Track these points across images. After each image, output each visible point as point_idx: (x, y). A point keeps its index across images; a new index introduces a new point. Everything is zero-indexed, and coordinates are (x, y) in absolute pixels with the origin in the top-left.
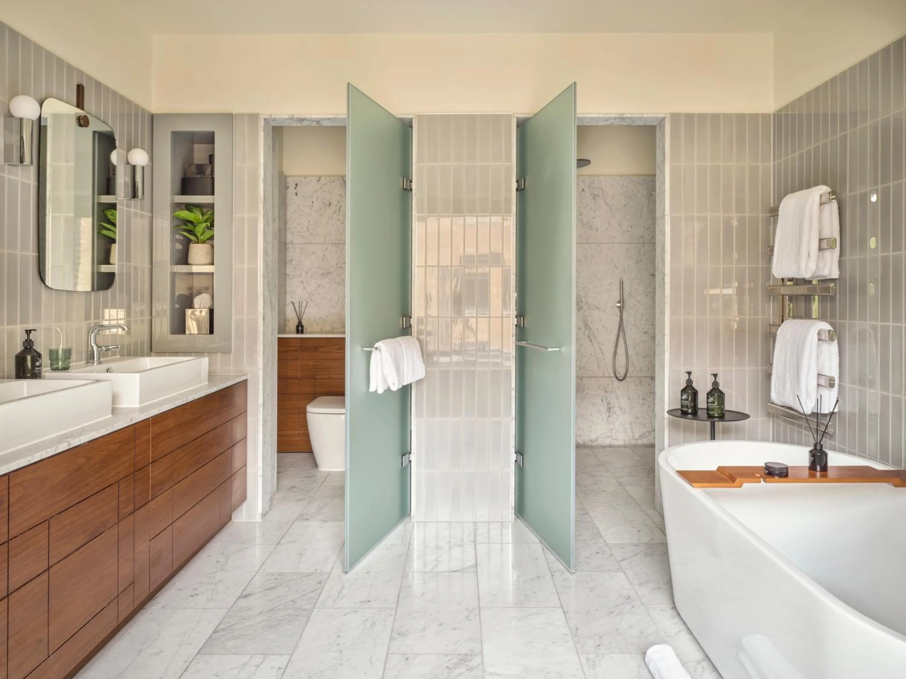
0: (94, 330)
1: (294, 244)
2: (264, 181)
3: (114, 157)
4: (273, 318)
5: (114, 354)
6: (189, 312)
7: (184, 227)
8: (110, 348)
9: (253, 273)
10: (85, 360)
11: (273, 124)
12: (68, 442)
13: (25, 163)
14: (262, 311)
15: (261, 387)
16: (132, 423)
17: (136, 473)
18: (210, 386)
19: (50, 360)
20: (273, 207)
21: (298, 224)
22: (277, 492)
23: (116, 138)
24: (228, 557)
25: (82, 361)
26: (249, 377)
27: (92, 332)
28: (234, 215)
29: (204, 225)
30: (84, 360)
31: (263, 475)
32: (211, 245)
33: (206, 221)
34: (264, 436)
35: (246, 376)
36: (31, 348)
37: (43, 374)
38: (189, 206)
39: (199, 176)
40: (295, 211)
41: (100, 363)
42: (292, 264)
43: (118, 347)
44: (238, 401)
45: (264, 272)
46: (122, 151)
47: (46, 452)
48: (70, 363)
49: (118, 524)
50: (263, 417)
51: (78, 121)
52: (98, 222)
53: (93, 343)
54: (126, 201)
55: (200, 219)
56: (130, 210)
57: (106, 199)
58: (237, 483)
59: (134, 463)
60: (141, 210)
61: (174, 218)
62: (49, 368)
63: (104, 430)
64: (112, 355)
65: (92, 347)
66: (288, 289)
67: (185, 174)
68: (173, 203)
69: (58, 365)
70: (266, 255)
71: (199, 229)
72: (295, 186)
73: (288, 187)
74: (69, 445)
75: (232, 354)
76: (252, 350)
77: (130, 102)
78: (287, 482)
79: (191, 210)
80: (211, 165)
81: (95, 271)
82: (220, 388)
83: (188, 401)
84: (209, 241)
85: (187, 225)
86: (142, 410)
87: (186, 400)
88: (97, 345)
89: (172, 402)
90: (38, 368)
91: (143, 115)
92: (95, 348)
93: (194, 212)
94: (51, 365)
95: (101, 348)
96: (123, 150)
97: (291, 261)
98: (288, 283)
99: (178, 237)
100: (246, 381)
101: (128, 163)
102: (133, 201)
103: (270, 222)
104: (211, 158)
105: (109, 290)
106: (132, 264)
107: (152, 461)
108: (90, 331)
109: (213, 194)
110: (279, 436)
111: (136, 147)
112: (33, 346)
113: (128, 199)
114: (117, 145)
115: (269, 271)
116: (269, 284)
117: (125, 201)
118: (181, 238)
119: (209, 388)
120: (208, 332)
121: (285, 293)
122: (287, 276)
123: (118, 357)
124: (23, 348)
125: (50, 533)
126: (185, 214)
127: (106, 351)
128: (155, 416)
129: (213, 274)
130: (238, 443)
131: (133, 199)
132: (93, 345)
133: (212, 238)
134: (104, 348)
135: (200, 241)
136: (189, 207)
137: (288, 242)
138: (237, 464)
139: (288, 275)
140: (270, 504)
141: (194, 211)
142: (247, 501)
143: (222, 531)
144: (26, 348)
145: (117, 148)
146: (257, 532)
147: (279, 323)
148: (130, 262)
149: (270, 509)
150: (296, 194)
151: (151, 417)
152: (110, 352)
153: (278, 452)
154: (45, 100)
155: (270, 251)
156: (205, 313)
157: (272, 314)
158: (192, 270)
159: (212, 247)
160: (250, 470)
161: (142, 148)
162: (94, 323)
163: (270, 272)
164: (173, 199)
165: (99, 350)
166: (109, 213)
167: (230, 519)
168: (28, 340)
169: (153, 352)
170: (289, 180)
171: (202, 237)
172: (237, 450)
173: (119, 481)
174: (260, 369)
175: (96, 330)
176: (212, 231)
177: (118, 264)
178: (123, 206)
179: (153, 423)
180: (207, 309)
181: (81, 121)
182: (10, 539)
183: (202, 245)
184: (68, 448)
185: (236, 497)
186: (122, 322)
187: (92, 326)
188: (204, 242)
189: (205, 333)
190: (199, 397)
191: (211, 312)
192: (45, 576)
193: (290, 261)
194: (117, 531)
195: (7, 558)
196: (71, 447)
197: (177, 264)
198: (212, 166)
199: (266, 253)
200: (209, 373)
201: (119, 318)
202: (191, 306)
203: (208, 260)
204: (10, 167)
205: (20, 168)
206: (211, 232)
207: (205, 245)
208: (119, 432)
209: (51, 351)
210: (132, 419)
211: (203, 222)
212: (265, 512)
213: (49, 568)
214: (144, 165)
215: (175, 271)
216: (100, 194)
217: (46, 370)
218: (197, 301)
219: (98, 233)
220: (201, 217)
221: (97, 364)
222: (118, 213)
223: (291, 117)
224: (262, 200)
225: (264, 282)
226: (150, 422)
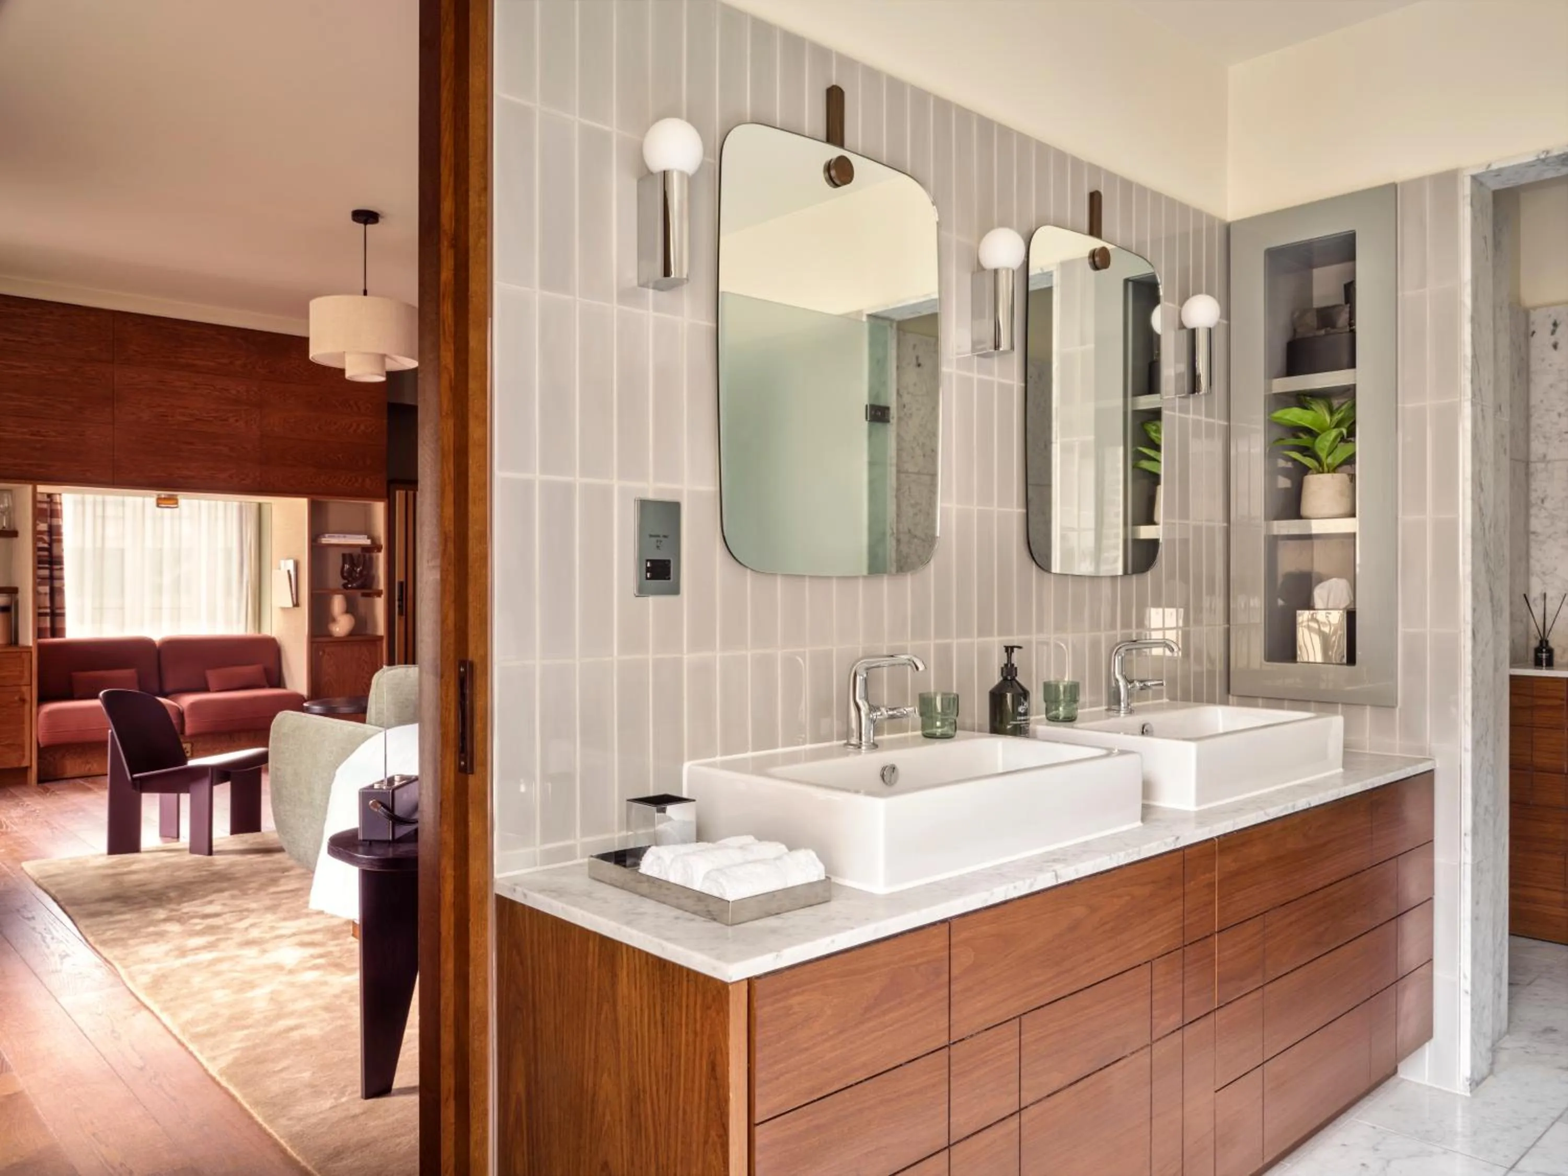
0: (1120, 648)
1: (1549, 462)
2: (1473, 319)
3: (1157, 320)
4: (1497, 633)
5: (1158, 695)
6: (1303, 616)
7: (1292, 441)
8: (1149, 684)
9: (1447, 531)
10: (1105, 705)
11: (1495, 185)
12: (1055, 871)
13: (1001, 349)
14: (1469, 618)
15: (1467, 790)
16: (1178, 846)
17: (1185, 948)
18: (1346, 779)
19: (1046, 701)
20: (1497, 380)
21: (1559, 415)
22: (1508, 1032)
23: (1159, 281)
24: (1389, 1162)
25: (1101, 705)
26: (1438, 765)
27: (1116, 653)
28: (1399, 405)
29: (1334, 433)
30: (1104, 703)
31: (1474, 993)
32: (1349, 475)
33: (1338, 425)
34: (1476, 902)
35: (1430, 763)
36: (1013, 679)
37: (1031, 726)
38: (1302, 397)
39: (1323, 332)
40: (1551, 386)
41: (1130, 712)
42: (1545, 509)
43: (1162, 684)
44: (1412, 813)
45: (1473, 530)
46: (1171, 305)
47: (1015, 887)
48: (1077, 709)
49: (1151, 1045)
50: (1473, 860)
51: (1091, 260)
52: (1134, 445)
53: (1118, 674)
54: (1179, 402)
55: (1325, 420)
56: (1187, 416)
57: (1146, 402)
58: (1409, 998)
59: (1183, 927)
60: (1207, 416)
61: (1271, 424)
62: (1044, 716)
63: (1122, 854)
64: (1154, 698)
65: (1117, 680)
66: (1535, 566)
67: (1295, 331)
68: (1269, 395)
69: (1057, 711)
70: (1479, 490)
71: (1323, 444)
72: (1552, 327)
73: (1534, 333)
74: (1057, 876)
75: (1397, 710)
76: (1447, 700)
77: (1185, 208)
78: (1533, 1013)
79: (1306, 405)
80: (1348, 305)
81: (1130, 537)
82: (1370, 787)
83: (1296, 810)
84: (1347, 468)
85: (1298, 437)
86: (1202, 818)
87: (1294, 807)
88: (1125, 677)
89: (1262, 809)
90: (1022, 718)
91: (1210, 229)
92: (1122, 683)
93: (1312, 409)
94: (1047, 711)
95: (1132, 685)
96: (1174, 302)
97: (1543, 501)
98: (1534, 552)
99: (1282, 463)
100: (1431, 772)
101: (1182, 326)
102: (1191, 400)
103: (1490, 412)
104: (1349, 290)
105: (1149, 574)
106: (1191, 522)
107: (1220, 929)
108: (1113, 650)
109: (1352, 365)
110: (1514, 898)
111: (1197, 292)
112: (1016, 675)
113: (1183, 395)
114: (1161, 293)
115: (1487, 524)
116: (1486, 555)
117: (1177, 400)
118: (1290, 465)
119: (1346, 785)
120: (1345, 660)
121: (1528, 572)
122: (1532, 537)
123: (1165, 700)
124: (1001, 679)
125: (1023, 1043)
126: (1295, 415)
127: (1142, 689)
128: (1225, 835)
129: (1354, 535)
130: (1411, 911)
131: (1191, 395)
132: (1118, 676)
133: (1350, 460)
134: (1137, 684)
135: (1326, 469)
136: (1302, 399)
137: (1533, 458)
138: (1410, 954)
139: (1534, 533)
140: (1490, 1061)
141: (1313, 407)
142: (1433, 1041)
143: (1374, 1093)
144: (1005, 679)
145: (1162, 300)
146: (1459, 1121)
147: (1513, 642)
148: (1187, 518)
149: (1491, 1072)
150: (1555, 346)
151: (1218, 837)
152: (1150, 692)
153: (1512, 933)
154: (1036, 229)
155: (1489, 478)
156: (1336, 618)
157: (1494, 623)
158: (1310, 528)
159: (1353, 478)
160: (1440, 974)
161: (1209, 292)
162: (1122, 635)
163: (1490, 526)
164: (1268, 386)
165: (1129, 687)
166: (1151, 428)
167: (1395, 1072)
168: (1009, 665)
169: (1233, 695)
170: (1534, 316)
171: (1330, 460)
172: (1411, 925)
173: (1153, 959)
174: (1466, 750)
175: (1123, 650)
176: (1350, 444)
177: (1165, 524)
178: (1174, 411)
179: (1222, 851)
180: (1341, 611)
181: (1097, 259)
182: (951, 1042)
183: (1330, 475)
184: (1054, 883)
185: (1408, 1028)
186: (1171, 636)
187: (1119, 640)
188: (1334, 469)
189: (1338, 662)
190: (1322, 802)
191: (1351, 616)
192: (1013, 1123)
193: (1539, 502)
194: (1148, 1060)
195: (947, 1076)
196: (1061, 881)
197: (1278, 518)
198: (1350, 307)
199: (1478, 484)
200: (1346, 746)
201: (1166, 626)
202: (1308, 605)
203: (1344, 507)
204: (983, 360)
205: (996, 359)
206: (1349, 446)
207: (1337, 476)
208: (1152, 861)
209: (1047, 686)
210: (1178, 838)
211: (1333, 426)
212: (1477, 1077)
213: (1021, 1110)
214: (1211, 327)
215: (1275, 532)
216: (1136, 394)
217: (1038, 721)
218: (1320, 594)
219: (1135, 467)
220: (1328, 418)
221: (1125, 713)
222: (1164, 425)
223: (1543, 156)
224: (1469, 364)
225: (1473, 550)
226: (1215, 845)
